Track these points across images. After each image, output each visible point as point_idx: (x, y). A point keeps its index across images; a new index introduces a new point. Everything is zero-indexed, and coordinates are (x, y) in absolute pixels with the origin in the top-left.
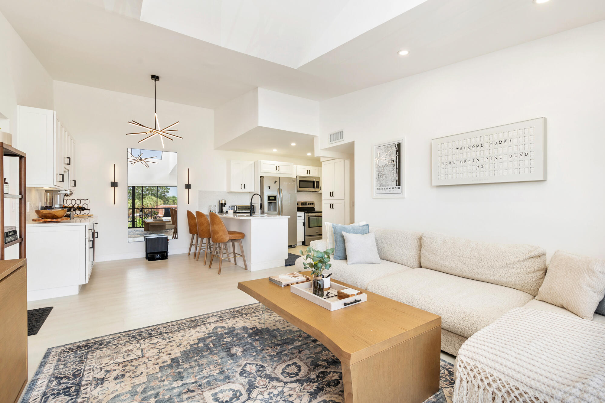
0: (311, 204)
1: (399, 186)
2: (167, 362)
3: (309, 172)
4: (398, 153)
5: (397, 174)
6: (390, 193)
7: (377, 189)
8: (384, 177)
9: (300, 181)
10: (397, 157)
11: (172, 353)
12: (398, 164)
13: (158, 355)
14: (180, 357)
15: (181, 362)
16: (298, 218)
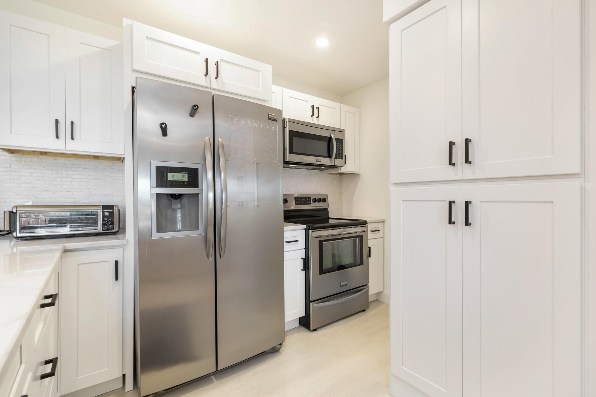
0: (319, 200)
3: (316, 111)
9: (293, 134)
16: (287, 247)
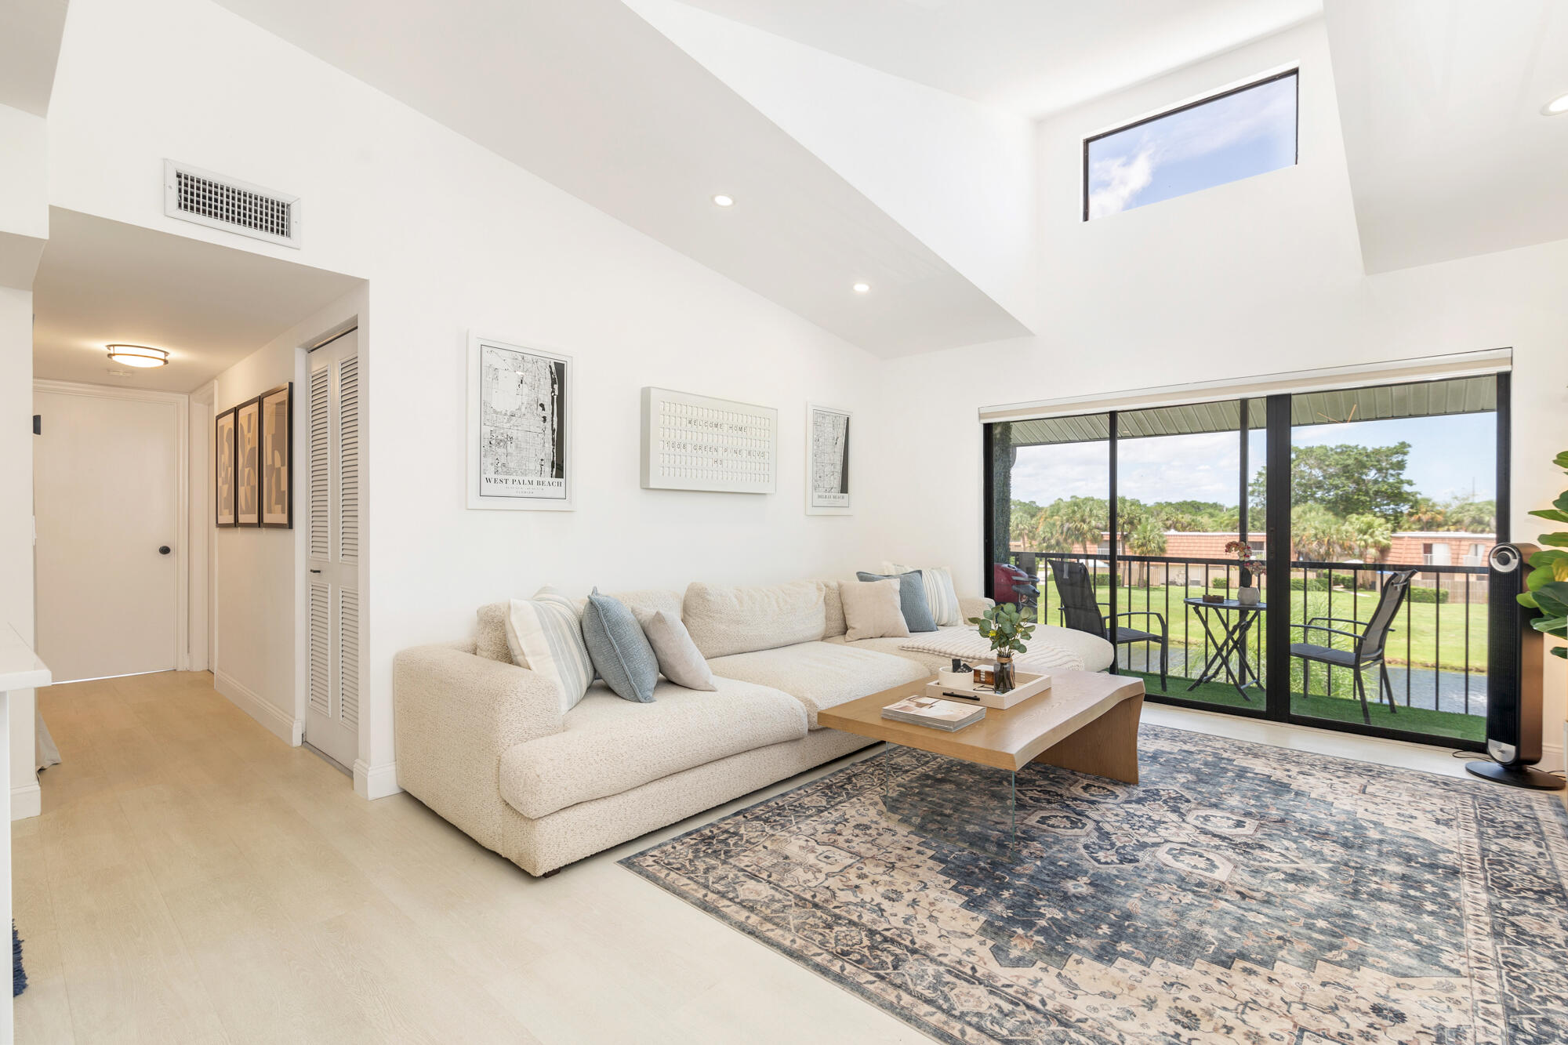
1: (559, 480)
2: (1245, 970)
4: (556, 386)
5: (553, 445)
6: (531, 495)
7: (484, 480)
8: (511, 448)
10: (553, 397)
11: (1214, 980)
12: (555, 419)
13: (1255, 1002)
14: (1202, 957)
15: (1213, 947)
